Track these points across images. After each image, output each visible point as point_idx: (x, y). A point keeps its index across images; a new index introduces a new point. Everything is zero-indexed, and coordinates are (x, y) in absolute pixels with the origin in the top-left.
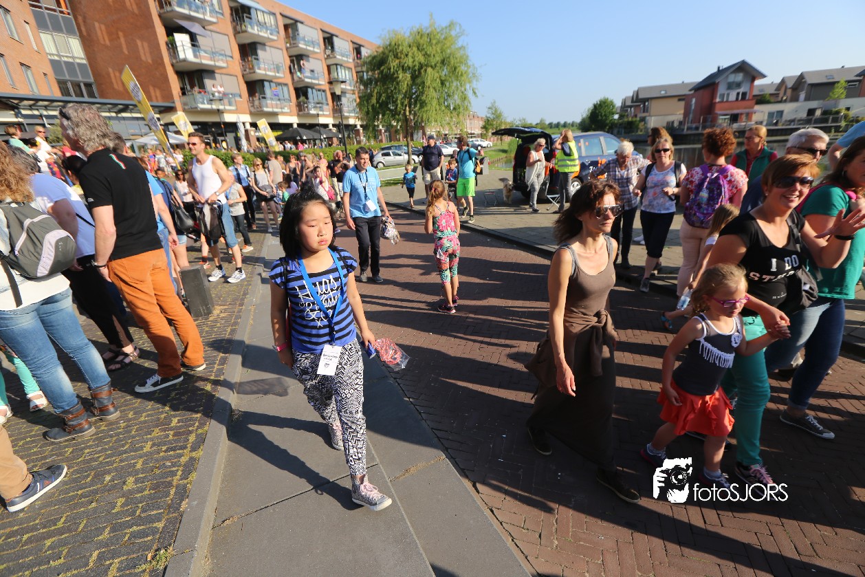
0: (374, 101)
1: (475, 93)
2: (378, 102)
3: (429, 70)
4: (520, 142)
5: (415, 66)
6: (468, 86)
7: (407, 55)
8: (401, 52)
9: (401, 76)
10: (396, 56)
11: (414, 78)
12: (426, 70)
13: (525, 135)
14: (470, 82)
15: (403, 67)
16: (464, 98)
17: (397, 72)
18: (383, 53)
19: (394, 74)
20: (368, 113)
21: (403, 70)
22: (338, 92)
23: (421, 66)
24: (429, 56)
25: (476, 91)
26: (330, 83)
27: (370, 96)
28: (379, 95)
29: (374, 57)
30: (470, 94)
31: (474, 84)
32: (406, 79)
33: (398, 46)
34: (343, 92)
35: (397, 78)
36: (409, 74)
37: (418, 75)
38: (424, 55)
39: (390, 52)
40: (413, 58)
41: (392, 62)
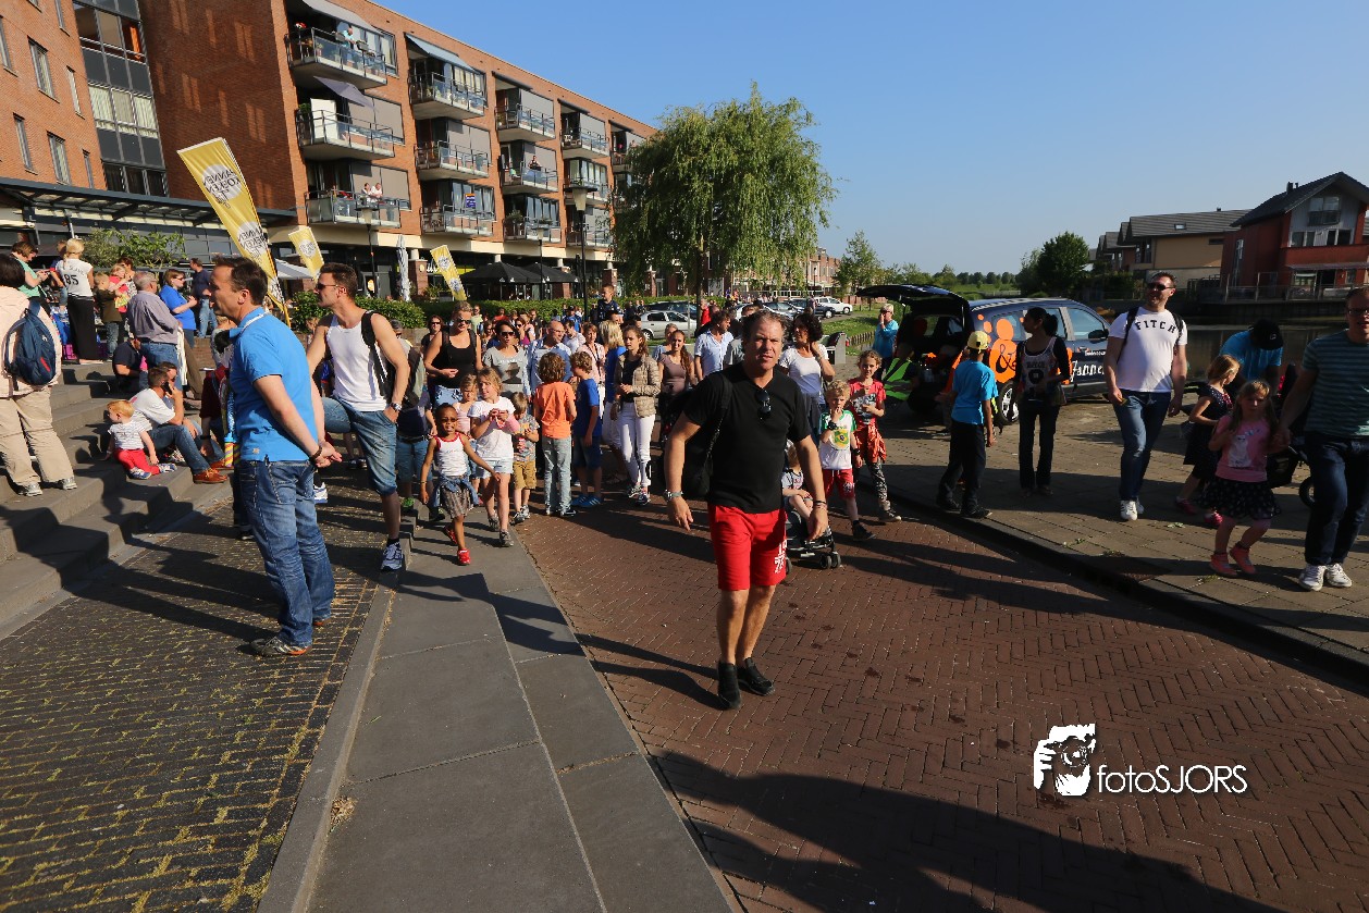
0: (643, 224)
1: (823, 220)
2: (651, 225)
3: (749, 178)
4: (909, 308)
5: (720, 169)
6: (812, 208)
7: (706, 150)
8: (697, 145)
9: (696, 185)
10: (687, 152)
11: (718, 190)
12: (741, 177)
13: (919, 299)
14: (816, 200)
15: (700, 170)
16: (806, 227)
17: (691, 182)
18: (665, 144)
19: (683, 180)
20: (630, 244)
21: (699, 173)
22: (580, 206)
23: (730, 173)
24: (749, 153)
25: (827, 217)
26: (567, 190)
27: (637, 214)
28: (653, 215)
29: (647, 151)
30: (815, 219)
31: (825, 205)
32: (705, 190)
33: (693, 134)
34: (590, 206)
35: (687, 188)
36: (710, 182)
37: (726, 185)
38: (738, 152)
39: (677, 143)
40: (719, 156)
41: (680, 160)
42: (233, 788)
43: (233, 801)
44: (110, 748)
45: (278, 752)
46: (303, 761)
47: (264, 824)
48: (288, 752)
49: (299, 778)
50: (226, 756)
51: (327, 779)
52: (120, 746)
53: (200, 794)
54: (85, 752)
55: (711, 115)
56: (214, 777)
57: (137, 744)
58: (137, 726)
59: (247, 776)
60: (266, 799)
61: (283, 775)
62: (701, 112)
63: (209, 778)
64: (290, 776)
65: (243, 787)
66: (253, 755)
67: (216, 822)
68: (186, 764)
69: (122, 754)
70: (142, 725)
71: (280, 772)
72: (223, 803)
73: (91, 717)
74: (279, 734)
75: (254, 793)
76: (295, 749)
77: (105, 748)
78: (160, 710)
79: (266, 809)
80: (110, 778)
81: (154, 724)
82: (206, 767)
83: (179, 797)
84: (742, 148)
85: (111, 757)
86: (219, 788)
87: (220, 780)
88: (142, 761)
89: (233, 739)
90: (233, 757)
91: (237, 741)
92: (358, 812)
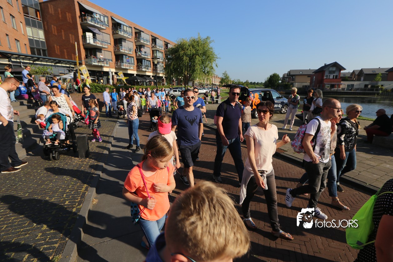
0: (172, 67)
3: (197, 57)
5: (191, 54)
6: (213, 63)
7: (187, 50)
8: (185, 48)
9: (185, 58)
10: (183, 50)
11: (190, 59)
12: (196, 56)
15: (186, 54)
16: (212, 68)
17: (183, 56)
18: (177, 47)
19: (182, 57)
20: (168, 73)
22: (156, 63)
23: (193, 55)
24: (198, 50)
26: (153, 58)
27: (170, 65)
28: (174, 65)
29: (173, 49)
30: (214, 66)
32: (187, 59)
33: (184, 45)
34: (158, 63)
35: (183, 59)
36: (188, 57)
37: (192, 58)
38: (195, 50)
39: (180, 47)
40: (190, 51)
41: (181, 52)
42: (69, 197)
43: (69, 200)
44: (40, 189)
45: (80, 190)
46: (85, 191)
47: (77, 204)
48: (82, 189)
49: (85, 195)
50: (68, 191)
51: (91, 195)
52: (42, 189)
53: (62, 198)
54: (34, 190)
55: (188, 41)
56: (65, 195)
57: (46, 188)
58: (45, 185)
59: (72, 195)
60: (77, 199)
61: (81, 194)
62: (186, 40)
63: (64, 195)
64: (83, 194)
65: (72, 197)
66: (73, 190)
67: (66, 204)
68: (58, 192)
69: (42, 190)
70: (47, 184)
71: (80, 193)
72: (67, 200)
73: (35, 183)
74: (80, 186)
75: (74, 198)
76: (84, 189)
77: (38, 189)
78: (51, 181)
79: (77, 201)
80: (40, 195)
81: (50, 184)
82: (62, 193)
83: (56, 199)
84: (196, 49)
85: (40, 191)
86: (66, 197)
87: (66, 196)
88: (47, 192)
89: (69, 187)
90: (69, 191)
91: (70, 187)
92: (98, 202)
